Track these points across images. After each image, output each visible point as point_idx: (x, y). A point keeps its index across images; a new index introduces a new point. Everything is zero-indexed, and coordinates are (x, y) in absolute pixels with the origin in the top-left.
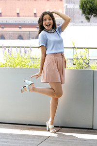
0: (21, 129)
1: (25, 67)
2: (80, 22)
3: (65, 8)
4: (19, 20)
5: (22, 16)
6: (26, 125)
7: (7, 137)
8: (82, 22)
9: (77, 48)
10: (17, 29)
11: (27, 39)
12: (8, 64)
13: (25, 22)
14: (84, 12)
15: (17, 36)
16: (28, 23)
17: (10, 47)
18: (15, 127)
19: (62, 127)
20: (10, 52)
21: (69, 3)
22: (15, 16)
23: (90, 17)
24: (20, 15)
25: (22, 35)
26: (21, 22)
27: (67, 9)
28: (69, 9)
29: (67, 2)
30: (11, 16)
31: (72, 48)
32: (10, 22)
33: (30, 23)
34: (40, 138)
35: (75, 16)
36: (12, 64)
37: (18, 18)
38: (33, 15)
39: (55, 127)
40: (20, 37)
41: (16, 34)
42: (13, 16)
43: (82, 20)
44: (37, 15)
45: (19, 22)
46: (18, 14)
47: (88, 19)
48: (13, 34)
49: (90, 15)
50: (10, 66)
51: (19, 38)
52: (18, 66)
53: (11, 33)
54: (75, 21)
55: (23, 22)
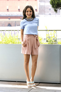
0: (13, 84)
1: (15, 44)
2: (49, 14)
3: (39, 5)
4: (9, 14)
5: (10, 11)
6: (16, 82)
7: (4, 90)
8: (50, 14)
9: (49, 30)
10: (7, 20)
11: (14, 26)
12: (4, 42)
13: (13, 15)
14: (53, 7)
15: (7, 24)
16: (14, 15)
17: (4, 31)
18: (9, 83)
19: (40, 83)
20: (4, 34)
21: (41, 2)
22: (6, 11)
23: (57, 9)
24: (9, 10)
25: (11, 23)
26: (10, 15)
27: (40, 6)
28: (42, 6)
29: (40, 1)
30: (3, 11)
31: (45, 30)
32: (3, 15)
33: (16, 15)
34: (25, 90)
35: (45, 10)
36: (6, 41)
37: (8, 12)
38: (18, 10)
39: (35, 82)
40: (10, 25)
41: (7, 23)
42: (5, 11)
43: (50, 13)
44: (20, 10)
45: (8, 15)
46: (8, 10)
47: (56, 11)
48: (5, 23)
49: (57, 8)
50: (5, 43)
51: (8, 26)
52: (10, 43)
53: (4, 23)
54: (45, 13)
55: (11, 15)
